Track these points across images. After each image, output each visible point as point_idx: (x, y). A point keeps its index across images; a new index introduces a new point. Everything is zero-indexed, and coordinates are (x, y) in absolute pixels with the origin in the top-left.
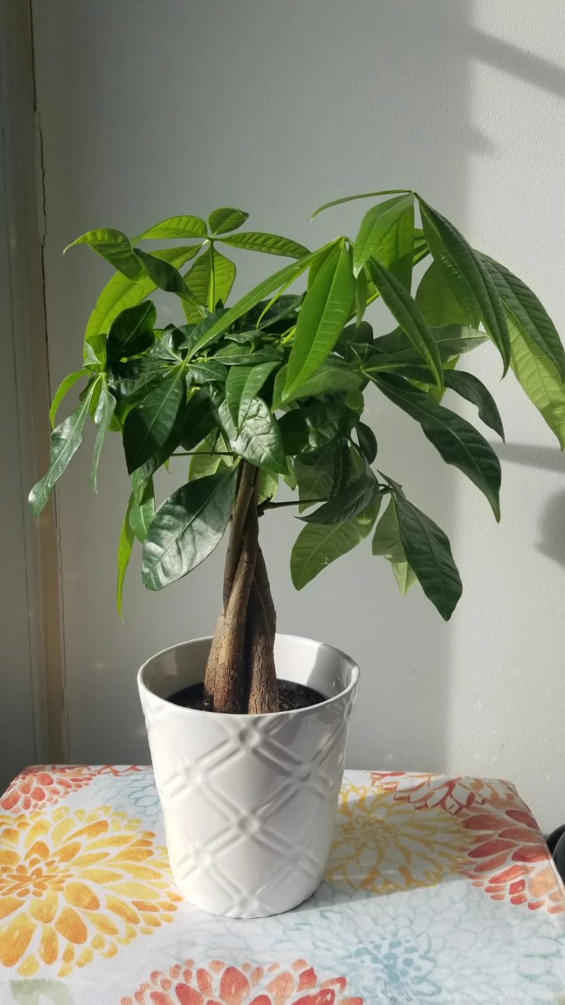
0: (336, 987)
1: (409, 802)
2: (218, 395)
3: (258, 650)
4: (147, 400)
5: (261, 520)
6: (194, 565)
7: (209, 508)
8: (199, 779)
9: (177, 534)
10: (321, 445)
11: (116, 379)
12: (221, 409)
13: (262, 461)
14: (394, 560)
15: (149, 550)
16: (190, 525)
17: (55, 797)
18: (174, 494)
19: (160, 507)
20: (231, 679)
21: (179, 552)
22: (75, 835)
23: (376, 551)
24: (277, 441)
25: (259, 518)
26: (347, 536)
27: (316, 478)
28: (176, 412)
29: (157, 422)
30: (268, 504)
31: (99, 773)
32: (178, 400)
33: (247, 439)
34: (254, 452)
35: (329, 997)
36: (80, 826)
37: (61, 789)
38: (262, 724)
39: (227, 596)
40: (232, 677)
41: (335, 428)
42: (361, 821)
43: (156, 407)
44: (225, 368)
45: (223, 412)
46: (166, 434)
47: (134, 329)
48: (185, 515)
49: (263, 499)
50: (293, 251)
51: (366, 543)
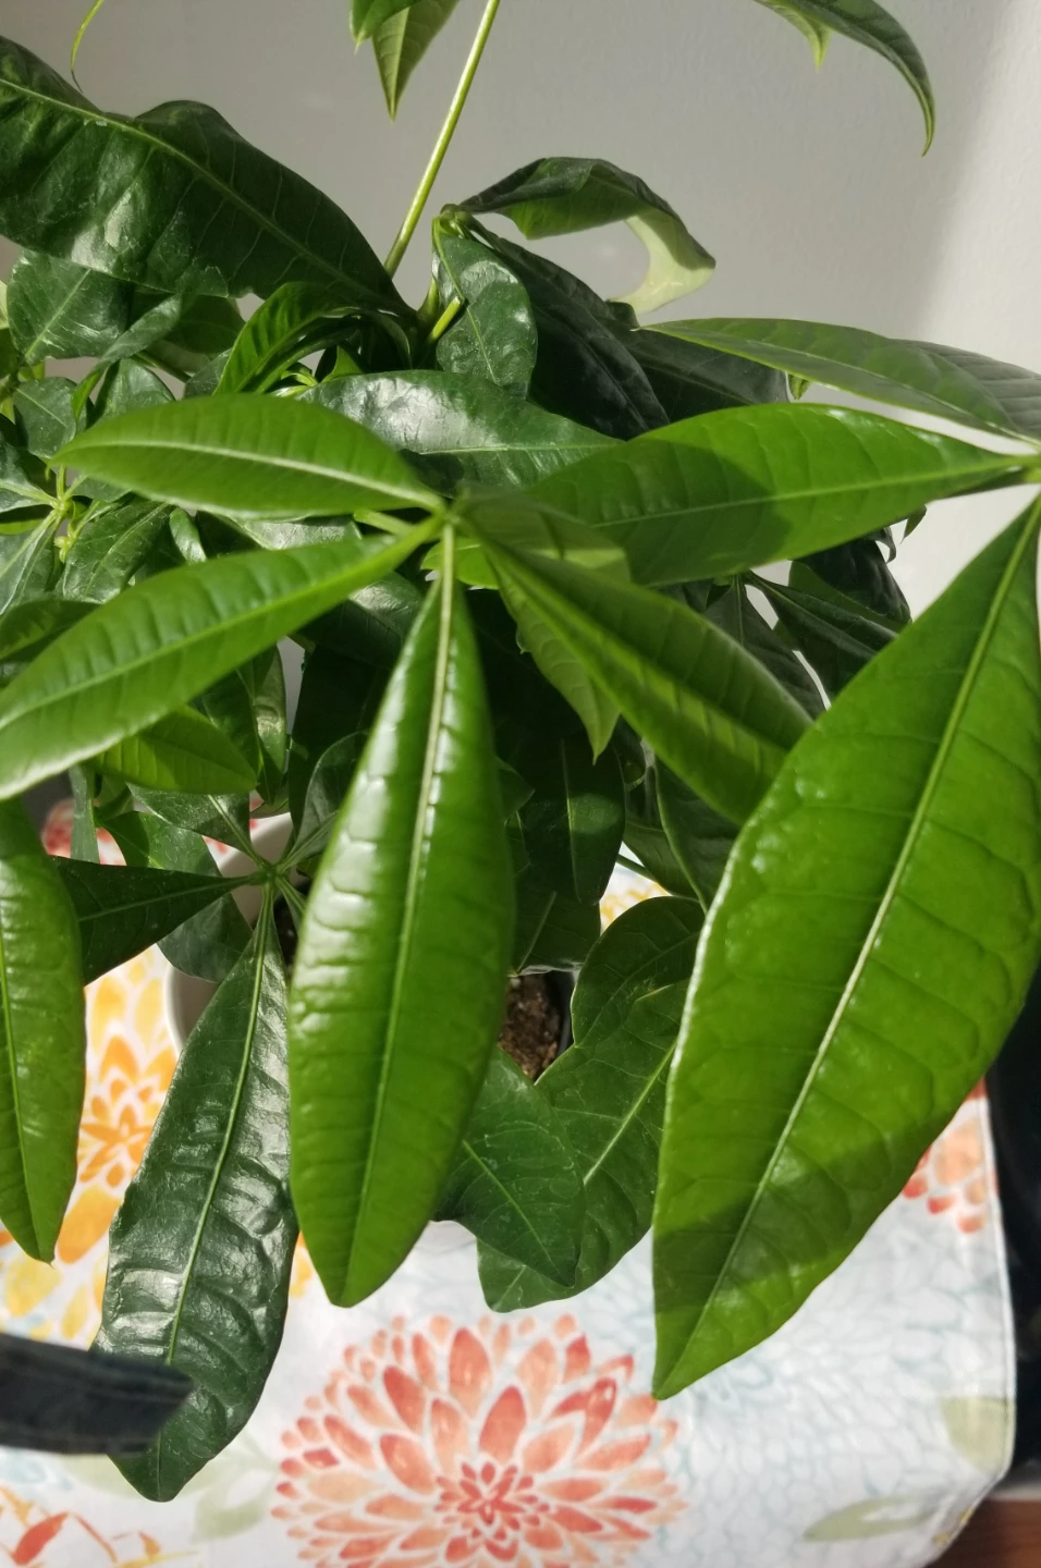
0: (618, 1374)
35: (608, 1394)
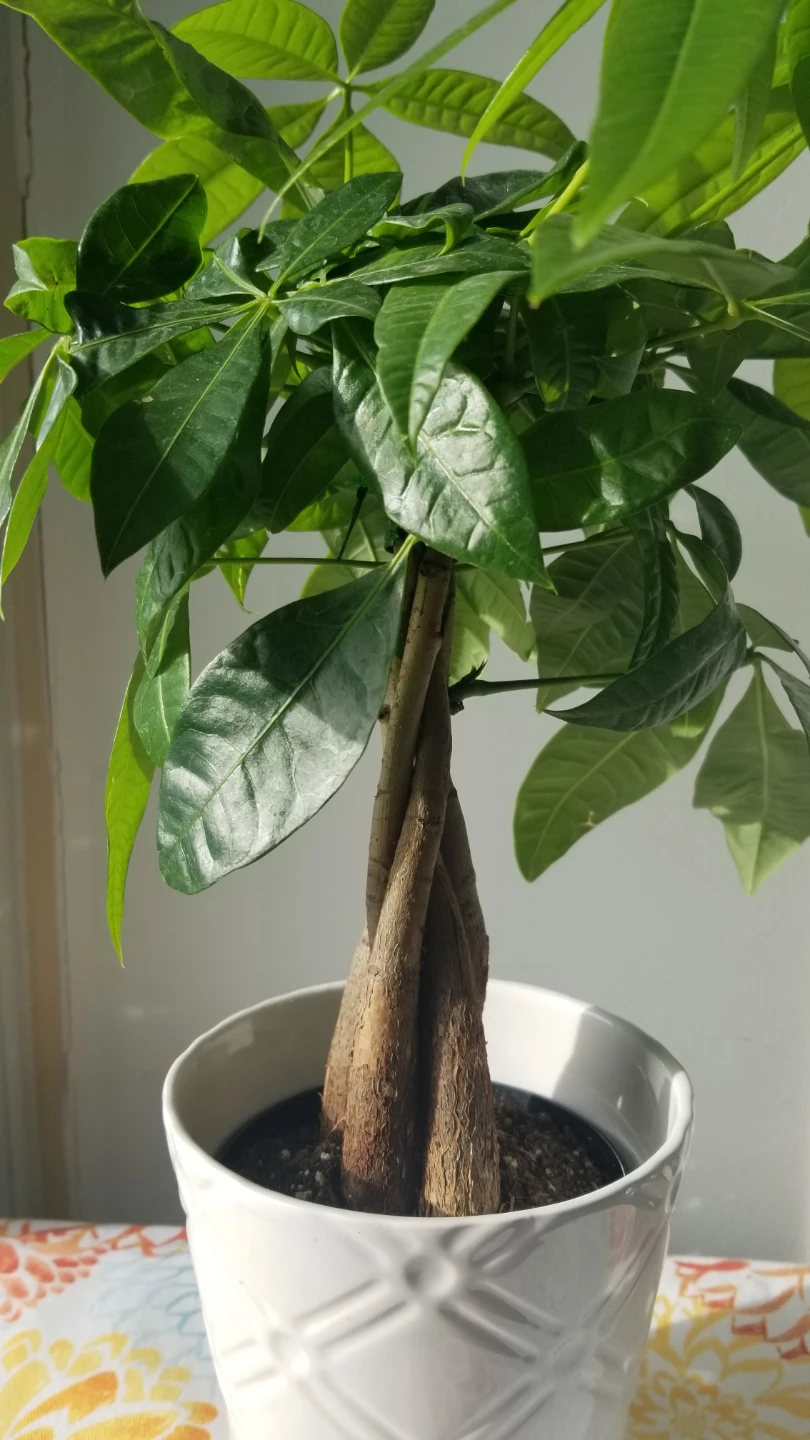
1: (766, 1339)
2: (352, 375)
3: (450, 1036)
4: (165, 384)
5: (457, 721)
6: (289, 828)
7: (328, 676)
8: (301, 1364)
9: (244, 745)
10: (638, 502)
11: (89, 334)
12: (362, 413)
13: (472, 544)
14: (732, 820)
15: (176, 787)
16: (279, 723)
17: (16, 1303)
18: (238, 640)
19: (203, 675)
20: (385, 1104)
21: (251, 794)
22: (45, 1409)
23: (702, 799)
24: (513, 490)
25: (452, 717)
26: (642, 766)
27: (581, 631)
28: (239, 411)
29: (188, 437)
30: (473, 685)
31: (114, 1247)
32: (247, 383)
33: (431, 489)
34: (450, 522)
36: (58, 1383)
37: (30, 1282)
38: (464, 1244)
39: (376, 901)
40: (387, 1100)
41: (676, 455)
42: (666, 1386)
43: (186, 402)
44: (373, 291)
45: (367, 420)
46: (209, 469)
47: (148, 235)
48: (265, 694)
49: (464, 670)
50: (529, 128)
51: (683, 780)
